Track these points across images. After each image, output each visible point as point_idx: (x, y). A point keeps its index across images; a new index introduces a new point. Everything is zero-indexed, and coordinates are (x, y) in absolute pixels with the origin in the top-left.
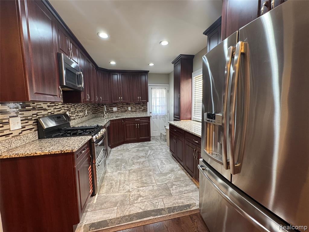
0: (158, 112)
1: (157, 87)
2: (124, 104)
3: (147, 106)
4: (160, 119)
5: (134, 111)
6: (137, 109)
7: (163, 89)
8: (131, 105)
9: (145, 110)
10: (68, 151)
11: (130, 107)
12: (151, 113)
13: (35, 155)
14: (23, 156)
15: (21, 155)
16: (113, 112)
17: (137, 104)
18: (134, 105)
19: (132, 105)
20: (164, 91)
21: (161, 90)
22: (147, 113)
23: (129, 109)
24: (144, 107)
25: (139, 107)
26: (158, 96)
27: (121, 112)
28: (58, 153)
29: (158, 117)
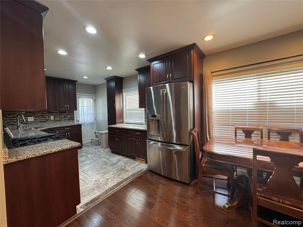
0: (86, 120)
1: (84, 96)
2: (44, 113)
3: (74, 114)
4: (88, 127)
5: (58, 121)
6: (62, 117)
7: (90, 99)
8: (53, 114)
9: (72, 119)
10: (76, 146)
11: (53, 116)
12: (78, 121)
13: (50, 153)
14: (39, 155)
15: (38, 154)
16: (28, 123)
17: (62, 112)
18: (58, 114)
19: (56, 114)
20: (91, 100)
21: (88, 99)
22: (74, 121)
23: (52, 118)
24: (70, 115)
25: (64, 116)
26: (85, 104)
27: (41, 122)
28: (69, 148)
29: (85, 124)
